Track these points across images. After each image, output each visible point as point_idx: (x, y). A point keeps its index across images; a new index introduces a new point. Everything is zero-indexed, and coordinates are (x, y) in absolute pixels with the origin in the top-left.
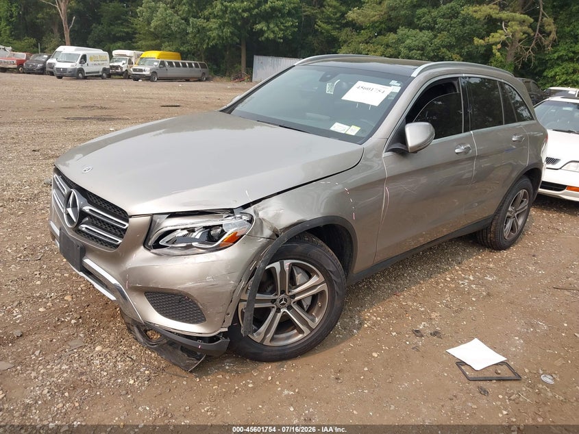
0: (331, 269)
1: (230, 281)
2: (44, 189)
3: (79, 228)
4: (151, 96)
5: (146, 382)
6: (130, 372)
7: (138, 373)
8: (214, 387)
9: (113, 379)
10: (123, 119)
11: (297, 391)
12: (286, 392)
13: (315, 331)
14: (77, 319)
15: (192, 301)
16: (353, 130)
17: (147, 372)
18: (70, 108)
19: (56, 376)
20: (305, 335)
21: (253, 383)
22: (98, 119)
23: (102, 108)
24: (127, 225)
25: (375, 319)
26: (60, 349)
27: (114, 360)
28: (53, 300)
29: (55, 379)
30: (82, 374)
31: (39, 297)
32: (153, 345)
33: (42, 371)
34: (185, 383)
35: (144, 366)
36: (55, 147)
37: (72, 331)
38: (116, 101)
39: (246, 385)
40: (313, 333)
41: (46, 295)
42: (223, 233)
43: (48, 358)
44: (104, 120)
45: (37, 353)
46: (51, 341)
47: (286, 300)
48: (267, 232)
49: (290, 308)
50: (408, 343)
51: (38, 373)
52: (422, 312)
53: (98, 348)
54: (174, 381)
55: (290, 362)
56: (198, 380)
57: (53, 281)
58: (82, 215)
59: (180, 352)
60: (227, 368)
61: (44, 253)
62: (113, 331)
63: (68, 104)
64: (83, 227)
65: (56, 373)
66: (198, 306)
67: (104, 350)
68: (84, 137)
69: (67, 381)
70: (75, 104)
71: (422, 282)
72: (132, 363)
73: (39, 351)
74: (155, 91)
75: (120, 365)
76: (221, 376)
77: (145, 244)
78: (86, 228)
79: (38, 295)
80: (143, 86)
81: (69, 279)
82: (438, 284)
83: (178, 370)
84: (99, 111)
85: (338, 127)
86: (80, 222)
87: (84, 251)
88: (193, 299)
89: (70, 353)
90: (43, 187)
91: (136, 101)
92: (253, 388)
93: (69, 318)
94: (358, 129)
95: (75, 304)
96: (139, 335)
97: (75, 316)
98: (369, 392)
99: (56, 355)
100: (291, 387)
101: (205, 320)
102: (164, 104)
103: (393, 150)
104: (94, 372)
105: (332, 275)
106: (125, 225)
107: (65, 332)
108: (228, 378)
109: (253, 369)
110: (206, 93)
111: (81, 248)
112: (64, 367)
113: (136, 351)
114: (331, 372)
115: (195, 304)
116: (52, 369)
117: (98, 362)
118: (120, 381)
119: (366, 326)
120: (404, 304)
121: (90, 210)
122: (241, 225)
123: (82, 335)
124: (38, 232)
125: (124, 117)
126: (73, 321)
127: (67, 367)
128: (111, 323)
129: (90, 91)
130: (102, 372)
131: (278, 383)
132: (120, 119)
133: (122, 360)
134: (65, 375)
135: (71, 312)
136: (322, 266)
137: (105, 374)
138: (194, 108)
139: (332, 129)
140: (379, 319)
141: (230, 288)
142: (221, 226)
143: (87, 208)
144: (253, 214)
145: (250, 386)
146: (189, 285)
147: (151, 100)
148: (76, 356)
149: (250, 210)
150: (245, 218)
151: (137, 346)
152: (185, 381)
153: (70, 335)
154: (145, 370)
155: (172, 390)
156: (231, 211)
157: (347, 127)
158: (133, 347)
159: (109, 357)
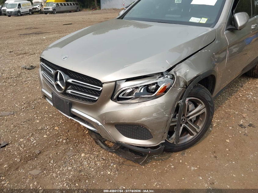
0: (209, 100)
1: (166, 115)
2: (22, 71)
3: (66, 92)
4: (56, 20)
5: (117, 172)
6: (105, 167)
7: (110, 167)
8: (154, 170)
9: (98, 172)
10: (48, 33)
11: (198, 167)
12: (193, 168)
13: (199, 133)
14: (66, 140)
15: (145, 128)
16: (204, 20)
17: (115, 166)
18: (20, 29)
19: (67, 174)
20: (194, 136)
21: (173, 165)
22: (35, 34)
23: (35, 28)
24: (101, 88)
25: (217, 121)
26: (63, 158)
27: (94, 161)
28: (49, 130)
29: (67, 176)
30: (80, 171)
31: (41, 129)
32: (113, 150)
33: (58, 172)
34: (137, 170)
35: (112, 163)
36: (20, 49)
37: (66, 147)
38: (41, 24)
39: (170, 166)
40: (198, 134)
41: (44, 127)
42: (158, 87)
43: (59, 164)
44: (39, 34)
45: (52, 162)
46: (57, 154)
47: (185, 120)
48: (182, 84)
49: (187, 123)
50: (240, 132)
51: (56, 174)
52: (238, 114)
53: (83, 155)
54: (131, 170)
55: (186, 150)
56: (144, 167)
57: (45, 119)
58: (68, 84)
59: (129, 153)
60: (156, 158)
61: (35, 105)
62: (87, 144)
63: (18, 28)
64: (69, 91)
65: (66, 172)
66: (148, 131)
67: (86, 156)
68: (32, 43)
69: (74, 176)
70: (22, 27)
71: (229, 98)
72: (104, 162)
73: (52, 161)
74: (58, 18)
75: (98, 164)
76: (155, 163)
77: (112, 98)
78: (71, 92)
79: (40, 128)
80: (51, 16)
81: (52, 117)
82: (237, 98)
83: (131, 163)
84: (35, 30)
85: (193, 20)
86: (66, 89)
87: (71, 105)
88: (145, 126)
89: (69, 159)
90: (21, 70)
91: (50, 24)
92: (175, 168)
93: (61, 140)
94: (206, 19)
95: (61, 131)
96: (102, 145)
97: (64, 138)
98: (235, 162)
99: (62, 162)
100: (193, 165)
101: (152, 137)
102: (64, 24)
103: (229, 30)
104: (86, 169)
105: (209, 103)
106: (100, 89)
107: (62, 148)
108: (158, 164)
109: (170, 157)
110: (82, 17)
111: (69, 104)
112: (70, 168)
113: (103, 154)
114: (210, 153)
115: (147, 129)
116: (63, 170)
117: (86, 163)
118: (102, 173)
119: (214, 125)
120: (226, 111)
121: (72, 81)
122: (167, 81)
123: (71, 148)
124: (27, 94)
125: (48, 31)
126: (64, 141)
127: (71, 168)
128: (84, 140)
129: (27, 21)
130: (91, 169)
131: (186, 163)
132: (46, 33)
133: (98, 160)
134: (72, 173)
135: (61, 136)
136: (205, 99)
137: (93, 170)
138: (79, 24)
139: (190, 21)
140: (219, 121)
141: (166, 119)
142: (157, 83)
143: (70, 81)
144: (174, 74)
145: (172, 167)
146: (144, 119)
147: (57, 23)
148: (73, 161)
149: (172, 72)
150: (169, 77)
151: (103, 151)
152: (137, 169)
153: (65, 149)
154: (113, 165)
155: (132, 175)
156: (162, 74)
157: (199, 19)
158: (101, 152)
159: (90, 159)
